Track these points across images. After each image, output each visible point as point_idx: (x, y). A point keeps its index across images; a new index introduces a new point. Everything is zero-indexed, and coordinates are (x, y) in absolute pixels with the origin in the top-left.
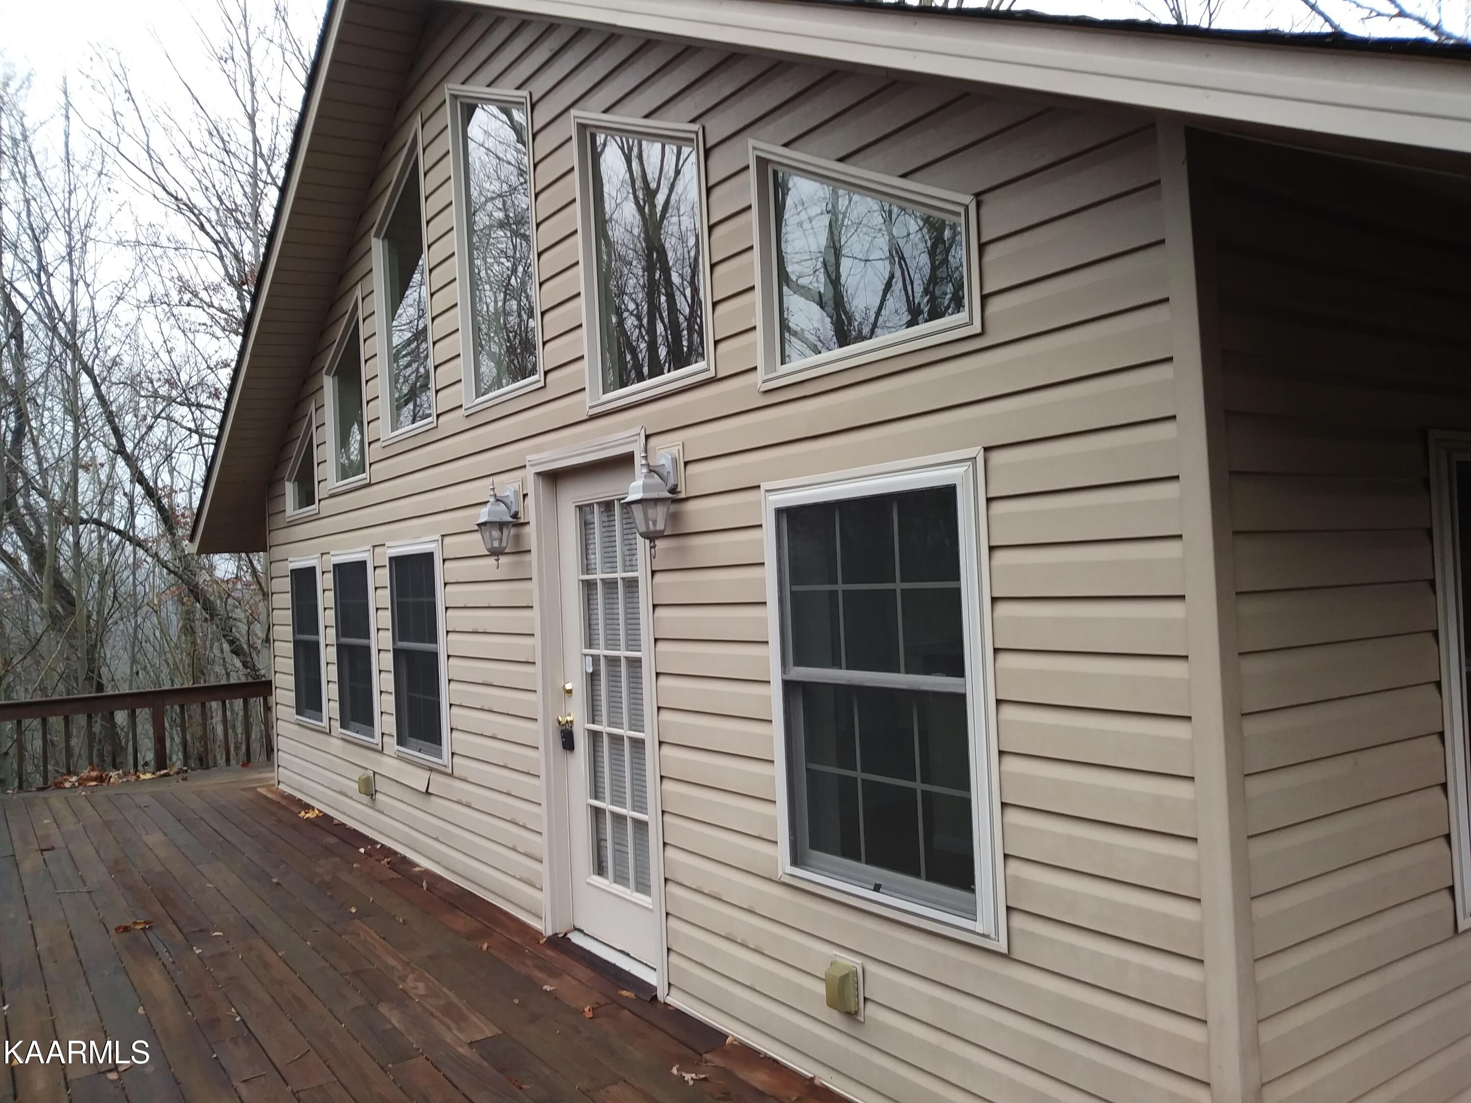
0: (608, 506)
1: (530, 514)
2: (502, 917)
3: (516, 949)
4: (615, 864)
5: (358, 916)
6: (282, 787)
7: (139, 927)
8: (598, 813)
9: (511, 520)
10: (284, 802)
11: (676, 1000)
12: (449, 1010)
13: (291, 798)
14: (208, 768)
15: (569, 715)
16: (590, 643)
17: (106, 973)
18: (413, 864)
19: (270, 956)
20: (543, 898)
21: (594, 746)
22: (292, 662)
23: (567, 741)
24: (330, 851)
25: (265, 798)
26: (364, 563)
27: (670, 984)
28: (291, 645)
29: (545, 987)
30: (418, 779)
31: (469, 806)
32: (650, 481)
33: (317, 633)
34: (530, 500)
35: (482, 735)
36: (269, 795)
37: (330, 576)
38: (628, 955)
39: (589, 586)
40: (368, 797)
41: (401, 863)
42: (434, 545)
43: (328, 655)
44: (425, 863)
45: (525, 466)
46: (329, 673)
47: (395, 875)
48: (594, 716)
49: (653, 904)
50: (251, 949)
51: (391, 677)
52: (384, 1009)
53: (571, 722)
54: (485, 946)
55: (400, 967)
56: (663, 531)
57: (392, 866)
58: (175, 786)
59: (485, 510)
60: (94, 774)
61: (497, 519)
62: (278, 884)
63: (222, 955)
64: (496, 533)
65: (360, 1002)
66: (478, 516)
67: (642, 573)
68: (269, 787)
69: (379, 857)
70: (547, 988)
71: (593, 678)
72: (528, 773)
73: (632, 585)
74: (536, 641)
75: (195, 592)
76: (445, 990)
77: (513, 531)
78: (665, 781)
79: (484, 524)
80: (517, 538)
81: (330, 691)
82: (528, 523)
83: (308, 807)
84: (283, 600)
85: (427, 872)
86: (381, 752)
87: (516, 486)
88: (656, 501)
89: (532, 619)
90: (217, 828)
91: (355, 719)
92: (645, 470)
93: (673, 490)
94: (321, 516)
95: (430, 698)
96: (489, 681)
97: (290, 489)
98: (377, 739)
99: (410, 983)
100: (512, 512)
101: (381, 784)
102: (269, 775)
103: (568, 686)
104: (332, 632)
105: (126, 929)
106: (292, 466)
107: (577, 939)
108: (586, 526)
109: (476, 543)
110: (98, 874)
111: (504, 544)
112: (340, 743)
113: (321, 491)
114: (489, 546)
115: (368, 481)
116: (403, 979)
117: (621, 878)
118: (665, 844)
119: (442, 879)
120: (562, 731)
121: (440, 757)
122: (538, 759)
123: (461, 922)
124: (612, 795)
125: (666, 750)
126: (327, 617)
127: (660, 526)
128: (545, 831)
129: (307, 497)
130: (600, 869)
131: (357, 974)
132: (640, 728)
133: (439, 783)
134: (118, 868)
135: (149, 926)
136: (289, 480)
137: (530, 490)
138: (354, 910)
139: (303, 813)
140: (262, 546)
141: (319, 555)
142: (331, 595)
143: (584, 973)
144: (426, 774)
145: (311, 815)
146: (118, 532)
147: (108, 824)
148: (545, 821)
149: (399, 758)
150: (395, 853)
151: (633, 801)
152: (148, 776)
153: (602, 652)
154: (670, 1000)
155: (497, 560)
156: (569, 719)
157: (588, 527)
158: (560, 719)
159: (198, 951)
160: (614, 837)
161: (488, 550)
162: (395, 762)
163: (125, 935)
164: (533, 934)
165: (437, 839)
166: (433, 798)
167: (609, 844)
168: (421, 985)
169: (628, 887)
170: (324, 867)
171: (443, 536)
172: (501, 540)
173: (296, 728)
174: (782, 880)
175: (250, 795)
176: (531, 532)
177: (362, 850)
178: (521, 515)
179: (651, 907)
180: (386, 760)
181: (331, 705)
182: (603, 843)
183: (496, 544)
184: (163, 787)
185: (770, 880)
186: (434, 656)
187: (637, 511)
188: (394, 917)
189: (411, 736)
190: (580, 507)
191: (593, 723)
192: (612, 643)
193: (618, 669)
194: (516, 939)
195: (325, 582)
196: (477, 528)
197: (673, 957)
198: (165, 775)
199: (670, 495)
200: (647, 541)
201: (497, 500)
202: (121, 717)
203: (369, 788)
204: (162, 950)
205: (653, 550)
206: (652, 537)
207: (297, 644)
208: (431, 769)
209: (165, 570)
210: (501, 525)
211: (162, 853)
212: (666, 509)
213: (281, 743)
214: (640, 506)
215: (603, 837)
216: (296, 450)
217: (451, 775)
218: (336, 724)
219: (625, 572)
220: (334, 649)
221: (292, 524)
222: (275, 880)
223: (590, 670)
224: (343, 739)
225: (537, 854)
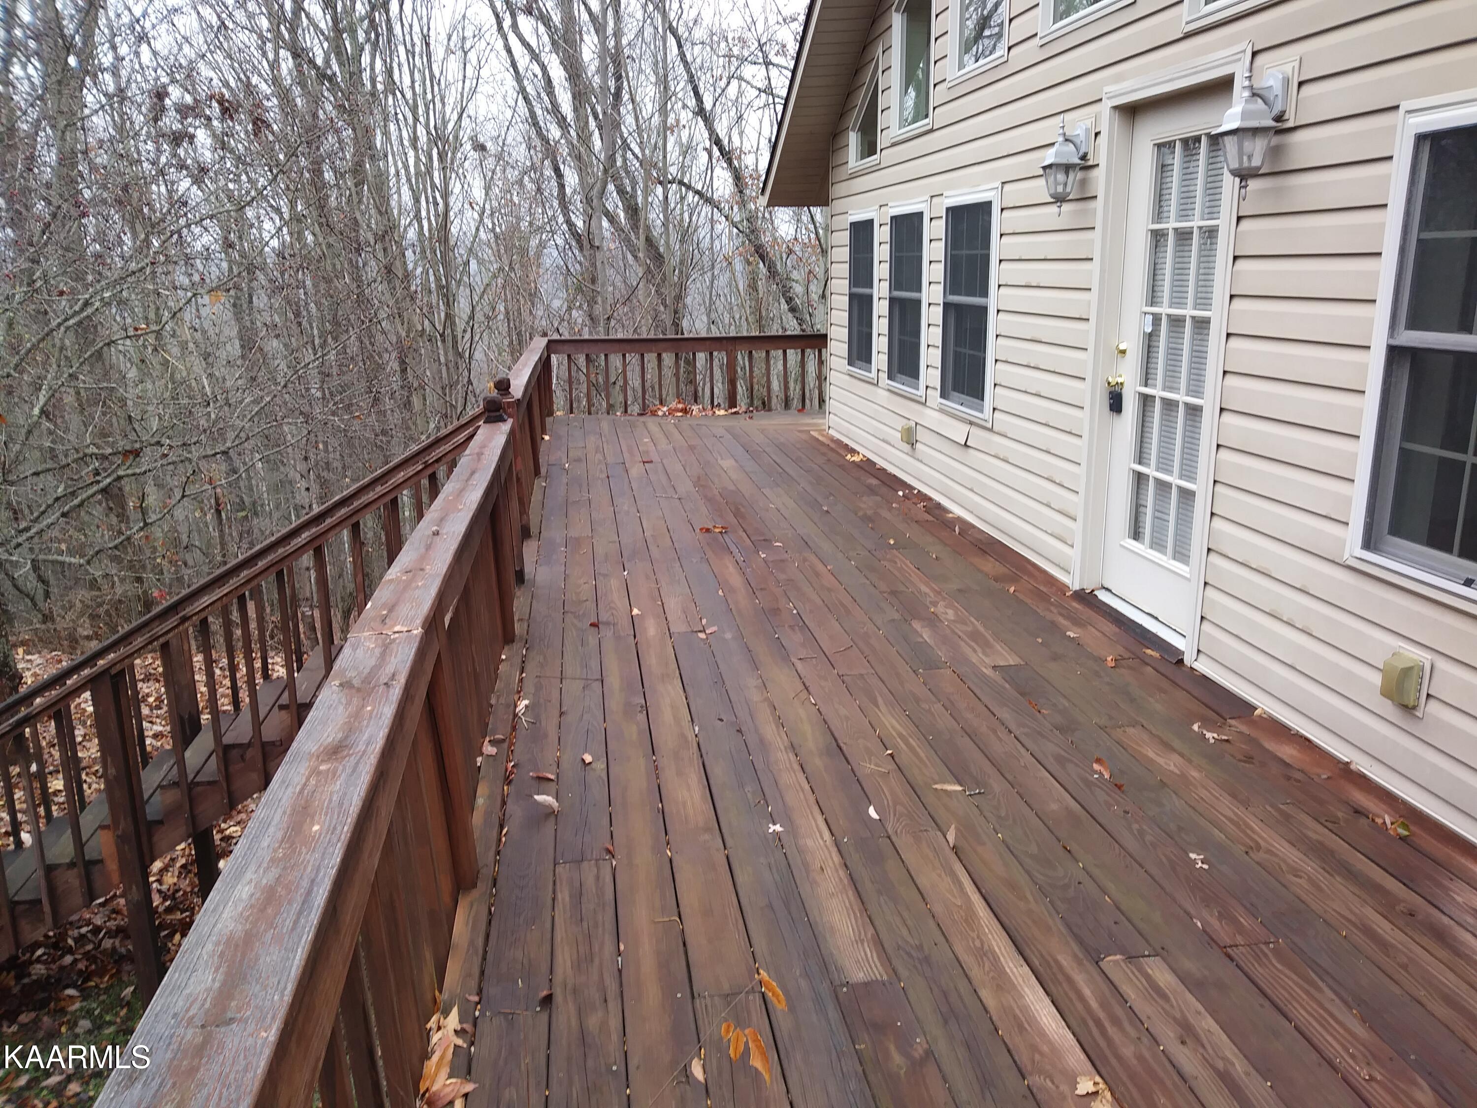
0: (1190, 144)
1: (1101, 155)
2: (1029, 567)
3: (1043, 597)
4: (1153, 531)
5: (894, 547)
6: (831, 432)
7: (717, 530)
8: (1140, 479)
9: (1079, 162)
10: (833, 445)
11: (1203, 667)
12: (975, 636)
13: (839, 442)
14: (770, 410)
15: (1120, 376)
16: (1153, 298)
17: (695, 561)
18: (946, 511)
19: (820, 567)
20: (1073, 555)
21: (1144, 411)
22: (846, 314)
23: (1116, 403)
24: (872, 490)
25: (818, 440)
26: (920, 214)
27: (1199, 651)
28: (847, 298)
29: (1068, 633)
30: (958, 432)
31: (1006, 461)
32: (1251, 107)
33: (871, 287)
34: (1103, 139)
35: (1026, 392)
36: (821, 438)
37: (887, 228)
38: (1156, 618)
39: (1158, 237)
40: (909, 446)
41: (935, 509)
42: (992, 193)
43: (881, 308)
44: (957, 511)
45: (1101, 100)
46: (880, 325)
47: (930, 518)
48: (1147, 379)
49: (1190, 572)
50: (805, 560)
51: (939, 330)
52: (917, 625)
53: (1122, 384)
54: (1012, 589)
55: (932, 595)
56: (1259, 168)
57: (927, 510)
58: (743, 424)
59: (1052, 151)
60: (680, 406)
61: (1064, 161)
62: (827, 512)
63: (782, 561)
64: (1061, 177)
65: (897, 616)
66: (1044, 159)
67: (1225, 221)
68: (821, 431)
69: (915, 500)
70: (1072, 635)
71: (1150, 340)
72: (1070, 433)
73: (1211, 233)
74: (1093, 296)
75: (761, 253)
76: (972, 619)
77: (1080, 175)
78: (1221, 450)
79: (1050, 166)
80: (1083, 183)
81: (880, 344)
82: (1098, 165)
83: (853, 451)
84: (842, 254)
85: (960, 520)
86: (924, 404)
87: (1088, 123)
88: (1255, 131)
89: (1089, 274)
90: (778, 461)
91: (902, 371)
92: (1246, 94)
93: (1279, 118)
94: (882, 166)
95: (976, 353)
96: (1038, 337)
97: (853, 139)
98: (922, 391)
99: (940, 609)
100: (1081, 153)
101: (921, 435)
102: (821, 421)
103: (1122, 347)
104: (885, 285)
105: (708, 530)
106: (856, 117)
107: (1103, 596)
108: (1163, 169)
109: (1040, 189)
110: (685, 486)
111: (1068, 190)
112: (886, 393)
113: (883, 140)
114: (1052, 191)
115: (930, 127)
116: (935, 604)
117: (1158, 545)
118: (1212, 514)
119: (974, 527)
120: (1110, 393)
121: (982, 411)
122: (1082, 419)
123: (990, 566)
124: (1158, 462)
125: (1227, 417)
126: (881, 270)
127: (1256, 162)
128: (1082, 492)
129: (869, 148)
130: (1136, 535)
131: (894, 593)
132: (1198, 393)
133: (978, 437)
134: (700, 483)
135: (725, 531)
136: (853, 130)
137: (1104, 128)
138: (892, 542)
139: (849, 456)
140: (823, 200)
141: (877, 207)
142: (886, 248)
143: (1110, 628)
144: (966, 428)
145: (856, 458)
146: (697, 192)
147: (692, 448)
148: (1083, 480)
149: (941, 411)
150: (930, 499)
151: (1181, 469)
152: (722, 412)
153: (1164, 310)
154: (1196, 665)
155: (1060, 207)
156: (1120, 380)
157: (1165, 169)
158: (1110, 380)
159: (763, 556)
160: (1155, 504)
161: (1052, 196)
162: (936, 414)
163: (706, 535)
164: (1061, 588)
165: (972, 490)
166: (971, 451)
167: (1149, 511)
168: (950, 612)
169: (1165, 554)
170: (867, 504)
171: (1003, 183)
172: (1065, 184)
173: (847, 377)
174: (1349, 563)
175: (804, 436)
176: (1099, 176)
177: (901, 493)
178: (1090, 156)
179: (1188, 576)
180: (928, 411)
181: (880, 358)
182: (1142, 509)
183: (1060, 189)
184: (733, 423)
185: (1333, 562)
186: (983, 311)
187: (1230, 143)
188: (928, 552)
189: (954, 390)
190: (1159, 146)
191: (1146, 385)
192: (1178, 300)
193: (1181, 330)
194: (1042, 588)
195: (882, 235)
196: (1041, 172)
197: (1206, 626)
198: (735, 413)
199: (1273, 124)
200: (1237, 180)
201: (1067, 140)
202: (701, 357)
203: (910, 438)
204: (733, 548)
205: (1243, 191)
206: (1244, 175)
207: (852, 296)
208: (971, 423)
209: (735, 230)
210: (1067, 168)
211: (734, 476)
212: (1266, 142)
213: (833, 392)
214: (1235, 138)
215: (1142, 502)
216: (861, 98)
217: (991, 430)
218: (884, 376)
219: (1203, 219)
220: (887, 302)
221: (853, 177)
222: (825, 508)
223: (1149, 329)
224: (889, 390)
225: (1072, 514)
